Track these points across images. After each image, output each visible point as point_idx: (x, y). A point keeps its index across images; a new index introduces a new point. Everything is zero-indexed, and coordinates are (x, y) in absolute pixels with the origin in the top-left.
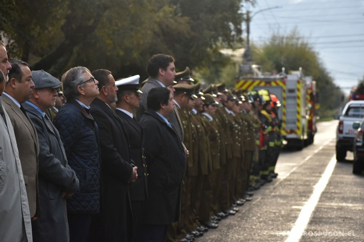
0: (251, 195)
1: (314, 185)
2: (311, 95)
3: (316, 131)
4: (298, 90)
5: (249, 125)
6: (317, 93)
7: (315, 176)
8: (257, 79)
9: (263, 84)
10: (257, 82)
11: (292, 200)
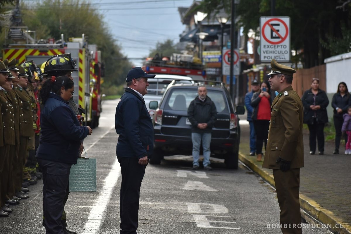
0: (26, 192)
1: (104, 178)
2: (96, 67)
3: (100, 111)
4: (81, 61)
5: (26, 105)
6: (102, 65)
7: (104, 167)
8: (30, 47)
9: (37, 53)
10: (30, 51)
11: (77, 198)
